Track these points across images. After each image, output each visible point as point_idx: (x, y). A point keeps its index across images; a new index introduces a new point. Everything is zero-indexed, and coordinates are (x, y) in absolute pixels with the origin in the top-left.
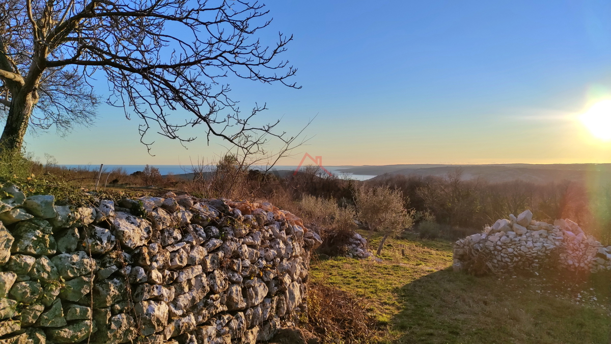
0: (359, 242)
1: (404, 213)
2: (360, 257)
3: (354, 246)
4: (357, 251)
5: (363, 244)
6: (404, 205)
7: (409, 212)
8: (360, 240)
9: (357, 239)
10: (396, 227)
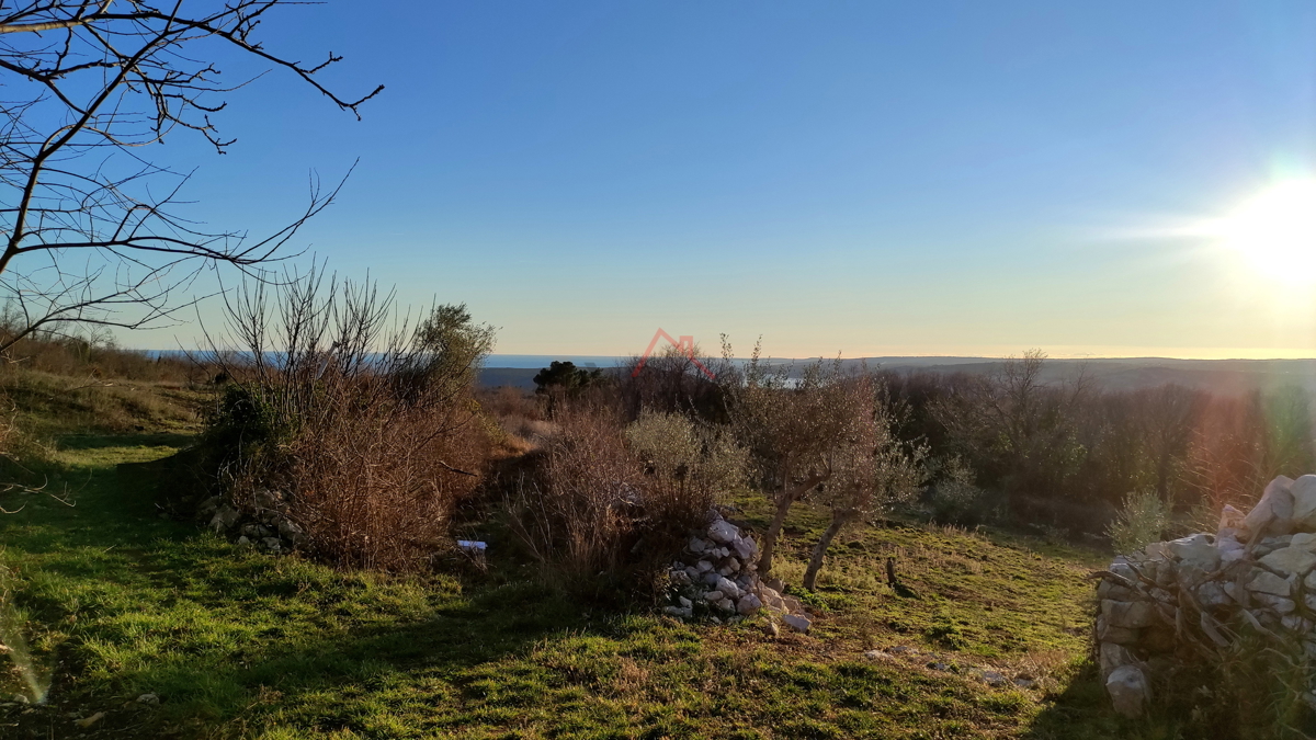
0: (726, 553)
1: (893, 452)
2: (724, 615)
3: (706, 566)
4: (713, 587)
5: (740, 560)
6: (893, 429)
7: (908, 452)
8: (730, 545)
9: (720, 543)
10: (866, 497)
